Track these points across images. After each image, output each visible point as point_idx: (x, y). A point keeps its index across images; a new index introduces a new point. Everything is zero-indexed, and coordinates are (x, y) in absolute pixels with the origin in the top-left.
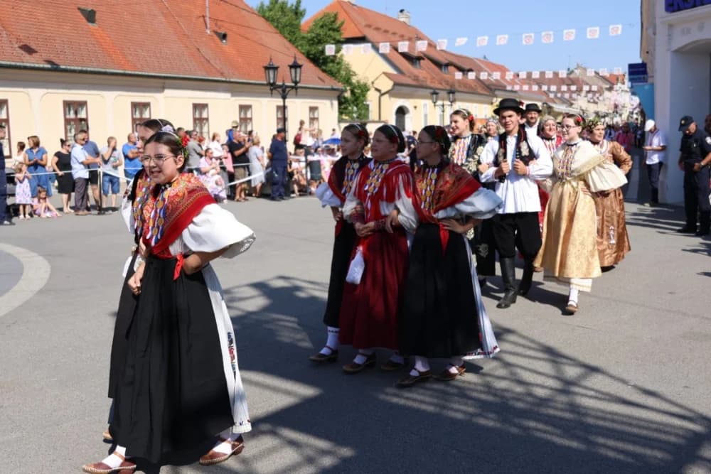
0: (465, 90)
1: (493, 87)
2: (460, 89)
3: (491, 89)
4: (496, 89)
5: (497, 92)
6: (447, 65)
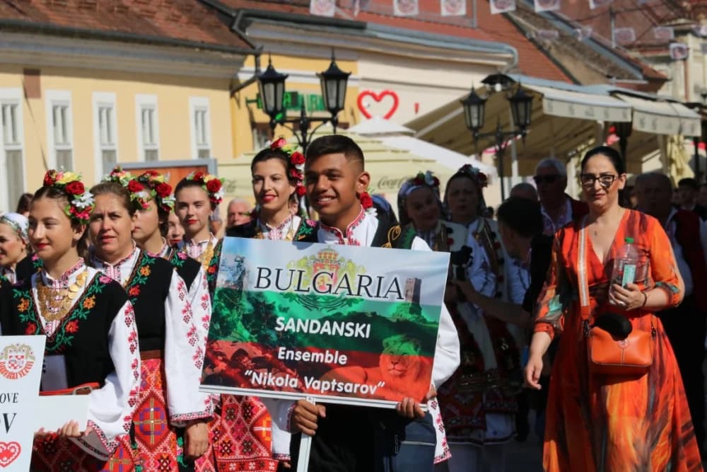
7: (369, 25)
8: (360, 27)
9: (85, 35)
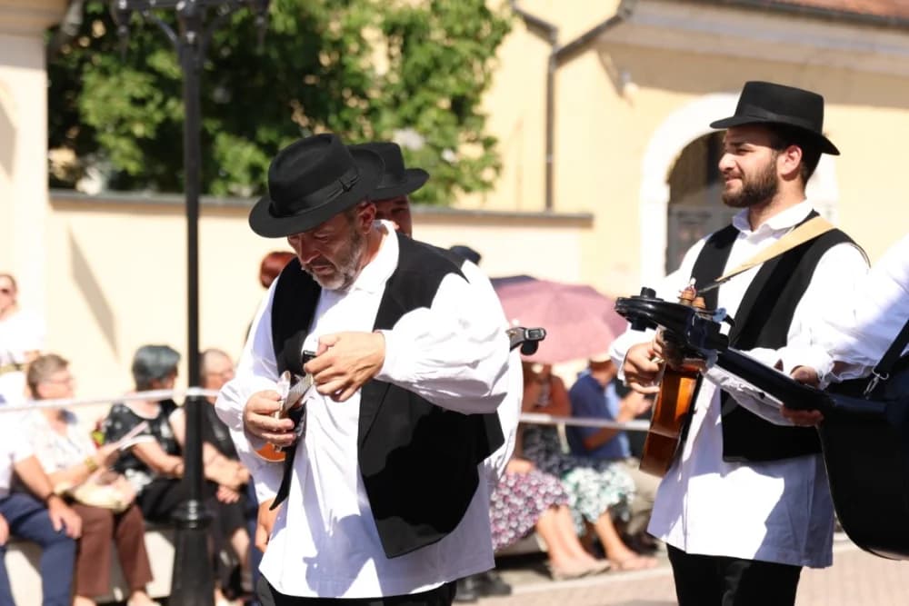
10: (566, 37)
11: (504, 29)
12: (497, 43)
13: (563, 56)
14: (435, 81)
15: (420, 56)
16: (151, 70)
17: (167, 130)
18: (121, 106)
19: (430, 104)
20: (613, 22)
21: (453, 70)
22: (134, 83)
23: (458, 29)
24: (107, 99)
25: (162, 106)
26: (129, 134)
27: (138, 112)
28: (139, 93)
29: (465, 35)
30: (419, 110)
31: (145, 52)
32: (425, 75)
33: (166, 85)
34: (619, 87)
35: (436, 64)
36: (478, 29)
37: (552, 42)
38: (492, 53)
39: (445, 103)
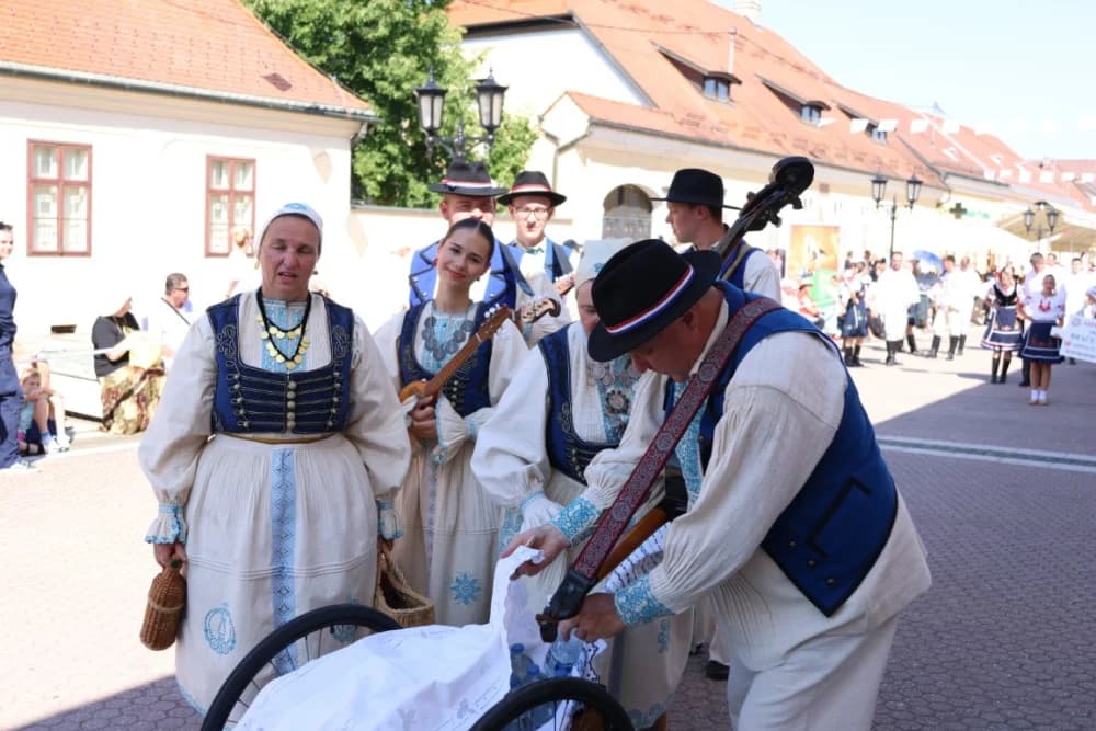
0: (858, 165)
1: (940, 169)
2: (837, 162)
3: (939, 173)
4: (948, 174)
5: (951, 181)
6: (818, 107)
7: (1012, 185)
8: (1007, 186)
9: (852, 170)
10: (562, 143)
11: (534, 137)
12: (532, 143)
13: (562, 150)
14: (505, 159)
15: (499, 148)
16: (385, 152)
17: (391, 177)
18: (372, 167)
19: (504, 169)
20: (585, 136)
21: (513, 155)
22: (378, 157)
23: (516, 136)
24: (365, 163)
25: (389, 167)
26: (374, 179)
27: (380, 170)
28: (379, 161)
29: (518, 140)
30: (498, 171)
31: (382, 144)
32: (501, 156)
33: (391, 158)
34: (585, 162)
35: (506, 152)
36: (524, 137)
37: (557, 144)
38: (529, 147)
39: (508, 168)
